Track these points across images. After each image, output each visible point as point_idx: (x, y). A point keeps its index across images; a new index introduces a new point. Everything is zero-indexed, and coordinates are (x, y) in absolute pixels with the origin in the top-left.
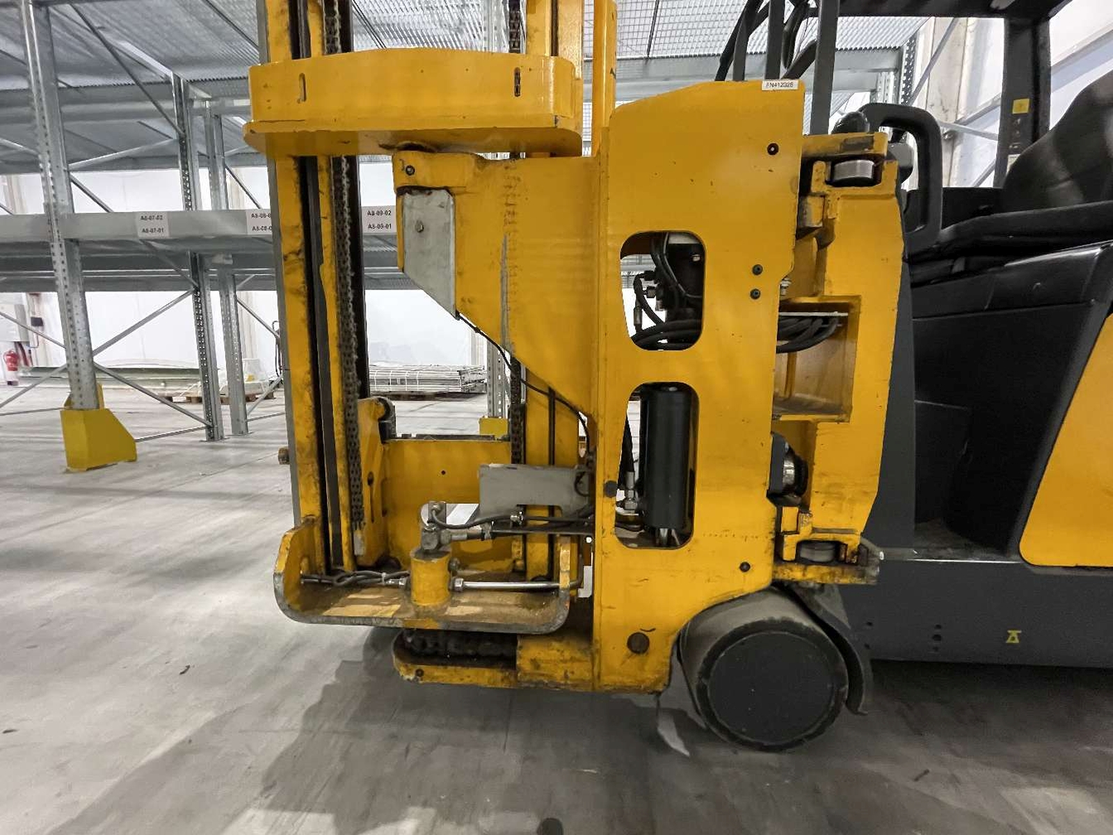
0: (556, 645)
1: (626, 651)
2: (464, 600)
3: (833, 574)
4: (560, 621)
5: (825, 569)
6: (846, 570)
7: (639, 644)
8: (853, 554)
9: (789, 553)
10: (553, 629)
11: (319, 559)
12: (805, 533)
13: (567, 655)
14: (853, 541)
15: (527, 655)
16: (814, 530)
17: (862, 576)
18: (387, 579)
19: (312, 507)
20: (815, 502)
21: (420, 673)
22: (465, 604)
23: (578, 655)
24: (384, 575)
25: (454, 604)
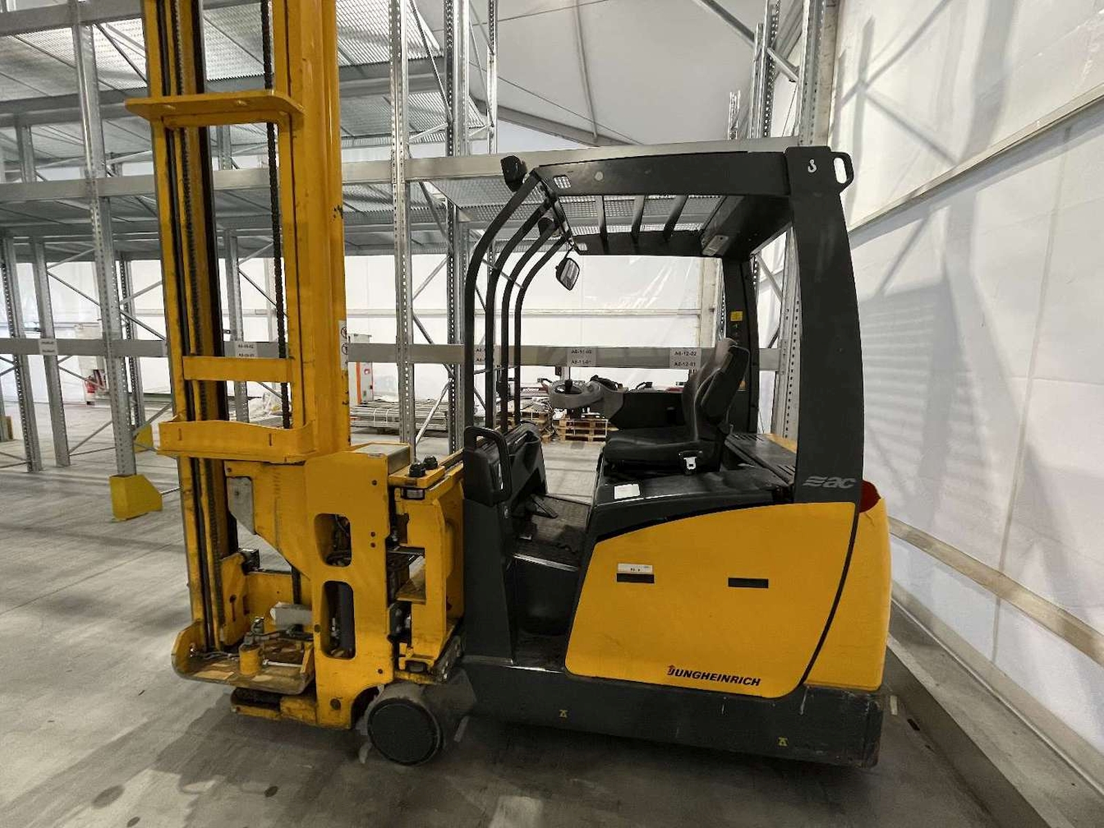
0: (299, 701)
1: (330, 707)
2: (267, 672)
3: (421, 678)
4: (302, 689)
5: (418, 676)
6: (427, 676)
7: (336, 704)
8: (431, 669)
9: (402, 666)
10: (299, 692)
11: (203, 642)
12: (408, 657)
13: (304, 706)
14: (431, 663)
15: (286, 705)
16: (414, 656)
17: (434, 681)
18: (231, 657)
19: (199, 615)
20: (414, 642)
21: (238, 709)
22: (267, 674)
23: (309, 707)
24: (230, 655)
25: (260, 673)
